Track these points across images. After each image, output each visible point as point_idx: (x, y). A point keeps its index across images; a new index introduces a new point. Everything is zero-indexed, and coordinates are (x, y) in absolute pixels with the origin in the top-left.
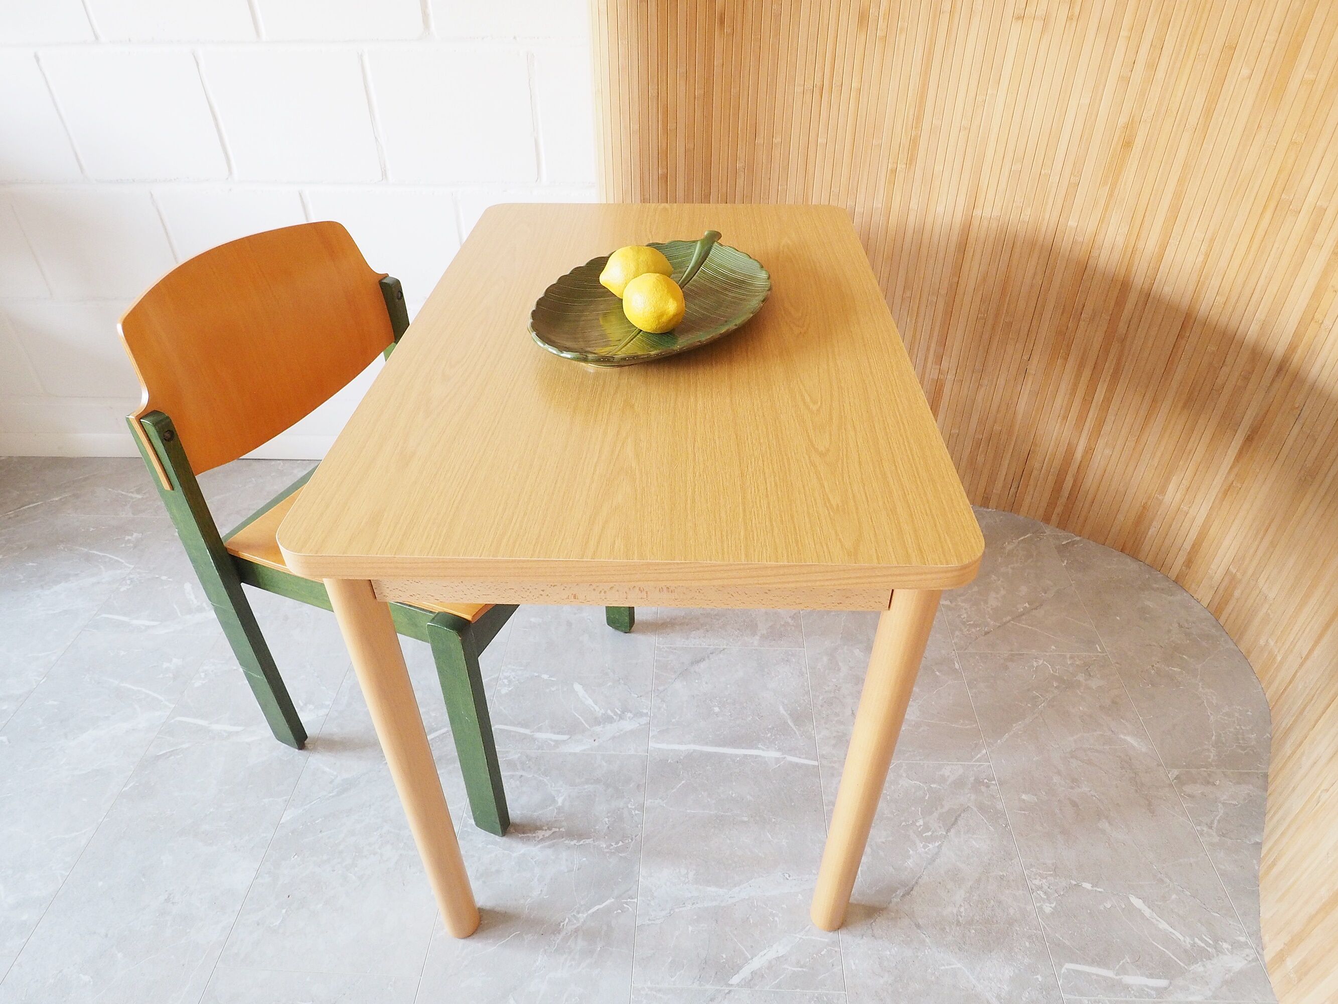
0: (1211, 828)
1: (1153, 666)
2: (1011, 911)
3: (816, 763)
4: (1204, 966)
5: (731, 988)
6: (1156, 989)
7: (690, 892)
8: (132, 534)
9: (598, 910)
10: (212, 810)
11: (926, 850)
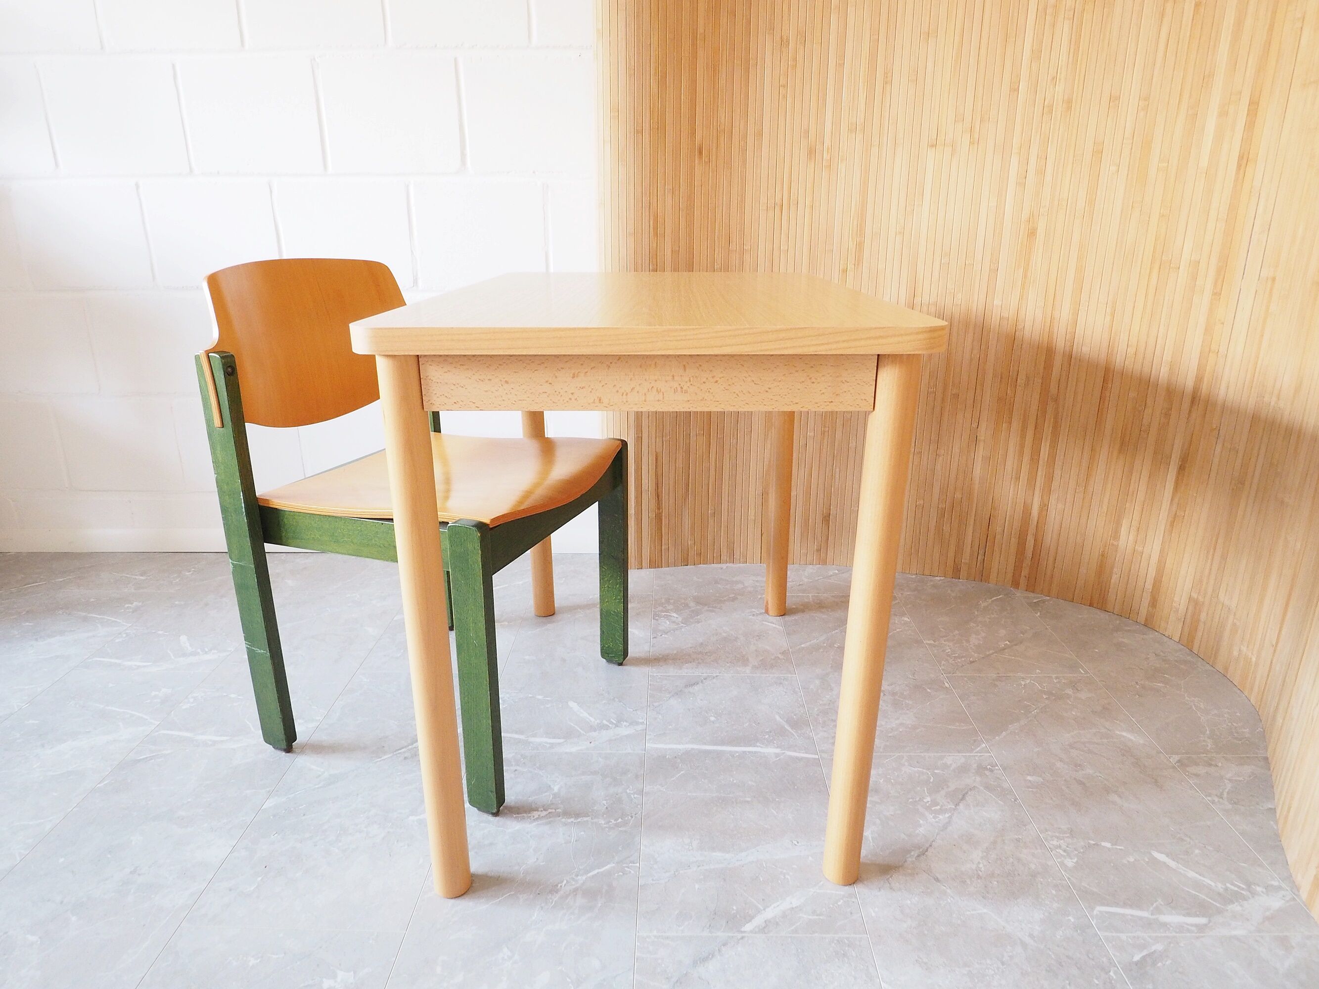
0: (1222, 798)
1: (1137, 683)
2: (1033, 866)
3: (817, 757)
4: (1241, 906)
5: (743, 935)
6: (1196, 925)
7: (695, 857)
8: (132, 603)
9: (598, 873)
10: (189, 800)
11: (937, 820)
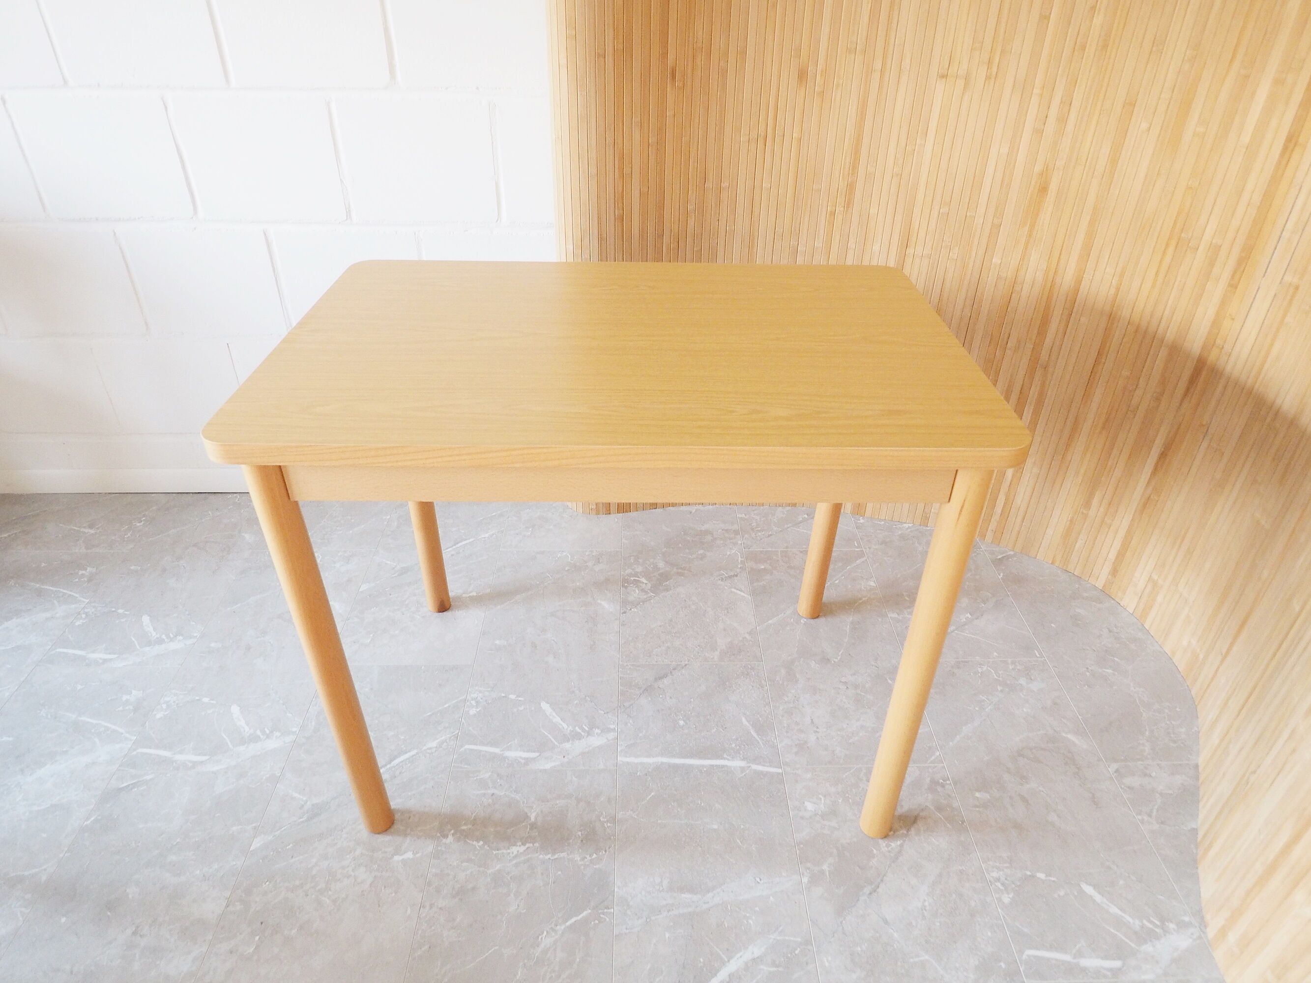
0: (1150, 816)
1: (1087, 668)
2: (973, 904)
3: (780, 771)
4: (1154, 946)
6: (1111, 970)
7: (665, 900)
8: (86, 570)
9: (575, 921)
10: (178, 840)
11: (890, 848)
